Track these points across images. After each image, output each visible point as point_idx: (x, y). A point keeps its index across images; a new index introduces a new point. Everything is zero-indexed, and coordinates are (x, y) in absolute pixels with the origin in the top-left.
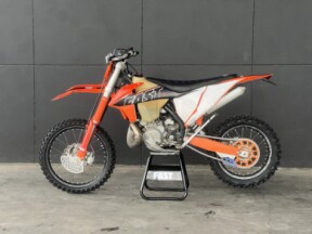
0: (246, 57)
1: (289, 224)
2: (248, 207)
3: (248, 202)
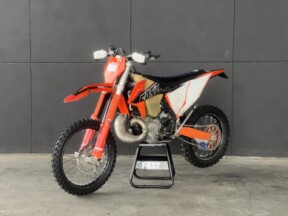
0: (227, 54)
1: (268, 211)
2: (230, 194)
3: (230, 189)
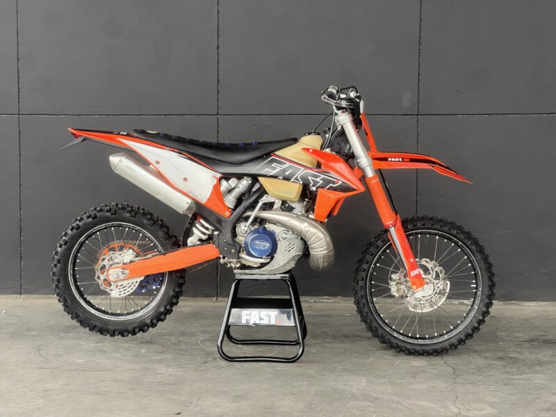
0: (407, 99)
2: (415, 373)
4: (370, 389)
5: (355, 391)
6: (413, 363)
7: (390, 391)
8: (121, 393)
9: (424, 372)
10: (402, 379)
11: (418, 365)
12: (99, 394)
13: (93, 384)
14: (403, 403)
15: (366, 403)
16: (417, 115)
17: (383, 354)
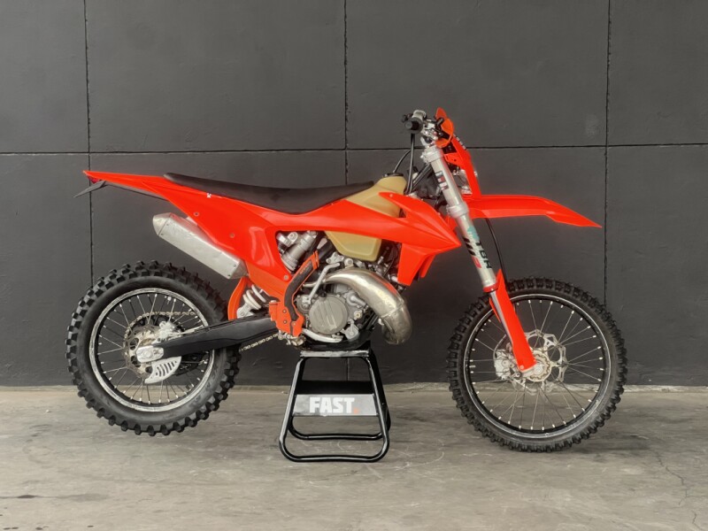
4: (578, 506)
5: (560, 508)
6: (626, 470)
7: (606, 508)
8: (255, 513)
9: (644, 482)
10: (618, 492)
11: (632, 473)
12: (227, 515)
13: (216, 502)
14: (628, 524)
15: (579, 525)
16: (606, 146)
17: (583, 458)
